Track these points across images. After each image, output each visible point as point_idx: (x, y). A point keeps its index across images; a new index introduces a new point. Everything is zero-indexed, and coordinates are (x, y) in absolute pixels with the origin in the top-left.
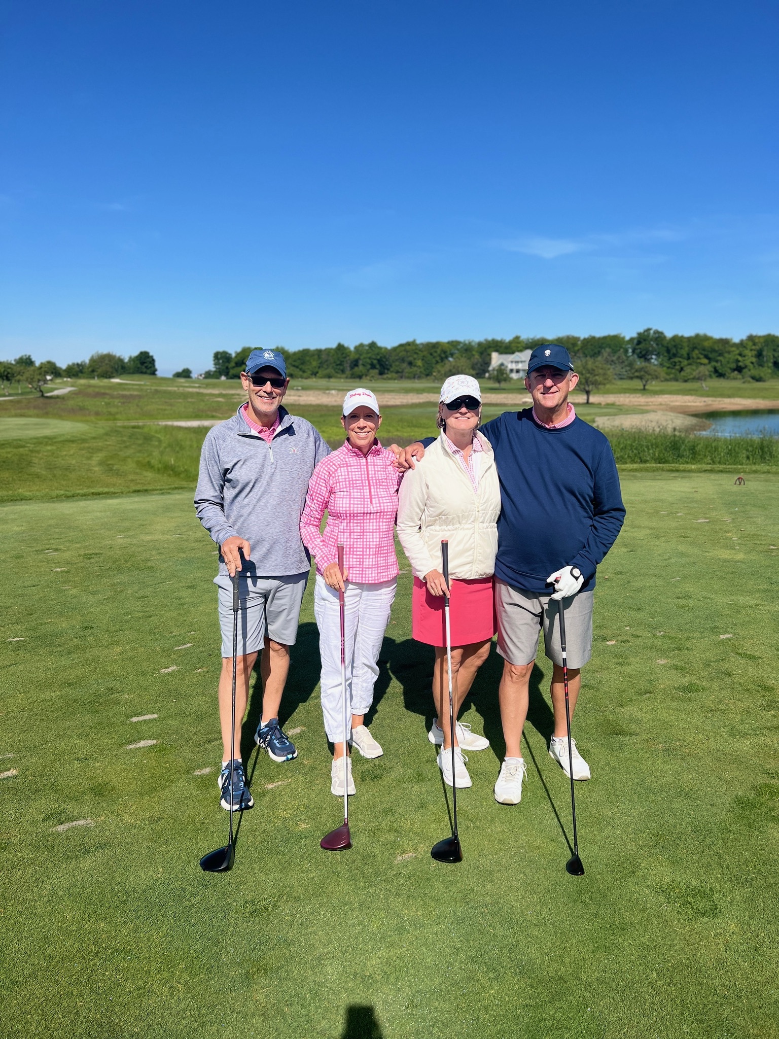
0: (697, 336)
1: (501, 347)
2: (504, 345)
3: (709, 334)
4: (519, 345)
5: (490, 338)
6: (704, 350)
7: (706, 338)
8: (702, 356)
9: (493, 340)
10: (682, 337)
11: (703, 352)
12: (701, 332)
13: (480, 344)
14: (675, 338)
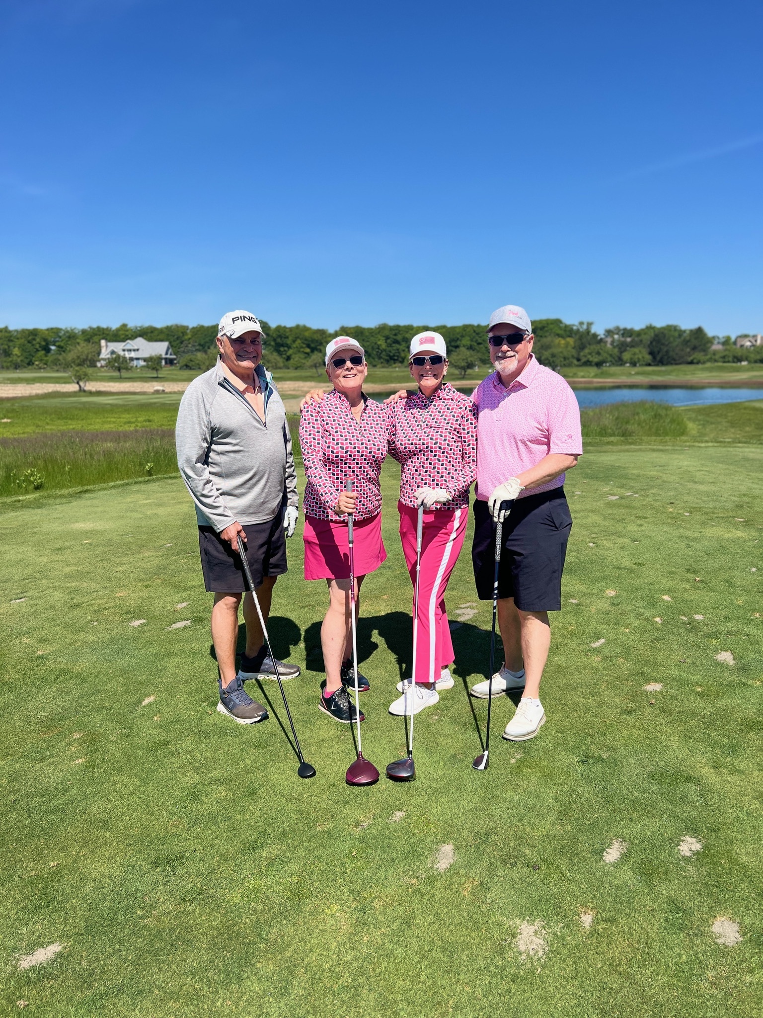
0: (298, 326)
1: (108, 335)
2: (111, 333)
3: (308, 325)
4: (127, 333)
5: (95, 326)
6: (306, 340)
7: (306, 329)
8: (304, 346)
9: (98, 328)
10: (285, 327)
11: (306, 342)
12: (301, 323)
13: (84, 332)
14: (279, 328)
